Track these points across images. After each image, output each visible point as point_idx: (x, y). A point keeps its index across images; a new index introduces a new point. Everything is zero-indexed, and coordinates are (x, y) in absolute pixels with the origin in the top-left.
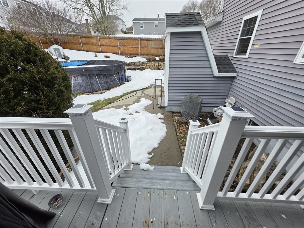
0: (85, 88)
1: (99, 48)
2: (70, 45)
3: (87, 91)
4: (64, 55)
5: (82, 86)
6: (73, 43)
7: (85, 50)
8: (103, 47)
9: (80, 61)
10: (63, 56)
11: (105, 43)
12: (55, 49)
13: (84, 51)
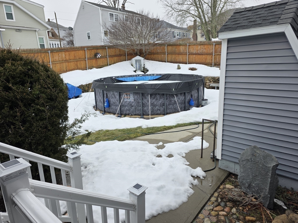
0: (135, 108)
1: (186, 58)
2: (155, 55)
3: (137, 112)
4: (144, 68)
5: (133, 106)
6: (157, 53)
7: (169, 60)
8: (191, 56)
9: (153, 75)
10: (142, 69)
11: (194, 52)
12: (136, 61)
13: (168, 62)
